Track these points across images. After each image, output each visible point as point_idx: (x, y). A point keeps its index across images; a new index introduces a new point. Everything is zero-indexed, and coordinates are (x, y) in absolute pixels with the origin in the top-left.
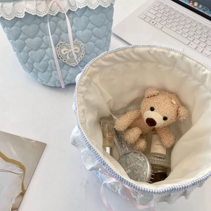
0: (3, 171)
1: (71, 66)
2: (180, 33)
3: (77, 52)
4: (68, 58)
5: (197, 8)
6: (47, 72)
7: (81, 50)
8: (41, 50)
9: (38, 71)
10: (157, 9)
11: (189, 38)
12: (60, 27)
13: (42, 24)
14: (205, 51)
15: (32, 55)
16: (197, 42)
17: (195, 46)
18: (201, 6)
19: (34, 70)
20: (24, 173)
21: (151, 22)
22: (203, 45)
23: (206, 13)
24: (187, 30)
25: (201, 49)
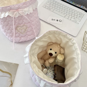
0: (2, 76)
2: (61, 12)
10: (50, 2)
11: (65, 14)
14: (72, 19)
16: (68, 15)
17: (67, 17)
20: (11, 76)
21: (48, 9)
22: (71, 17)
24: (64, 11)
25: (70, 19)
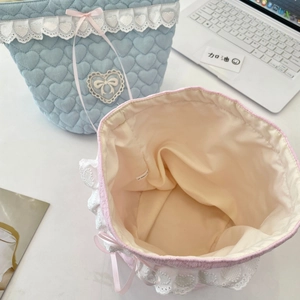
1: (106, 105)
2: (242, 38)
3: (115, 84)
4: (103, 92)
5: (265, 7)
6: (72, 113)
7: (119, 83)
8: (65, 83)
9: (60, 112)
10: (214, 7)
12: (92, 53)
13: (67, 49)
14: (274, 62)
15: (53, 89)
16: (264, 49)
17: (260, 54)
18: (270, 4)
19: (55, 110)
20: (17, 242)
21: (205, 24)
23: (277, 13)
25: (268, 59)
